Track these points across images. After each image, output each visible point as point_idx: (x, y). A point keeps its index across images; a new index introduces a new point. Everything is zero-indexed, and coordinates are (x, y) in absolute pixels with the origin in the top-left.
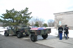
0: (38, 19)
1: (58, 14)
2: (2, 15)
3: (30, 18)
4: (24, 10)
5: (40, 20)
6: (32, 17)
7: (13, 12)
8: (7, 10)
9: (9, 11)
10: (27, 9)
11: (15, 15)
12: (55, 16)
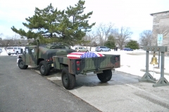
0: (113, 28)
2: (27, 19)
3: (90, 27)
4: (75, 7)
5: (120, 32)
6: (94, 24)
7: (50, 12)
8: (37, 9)
9: (40, 11)
10: (81, 3)
11: (54, 21)
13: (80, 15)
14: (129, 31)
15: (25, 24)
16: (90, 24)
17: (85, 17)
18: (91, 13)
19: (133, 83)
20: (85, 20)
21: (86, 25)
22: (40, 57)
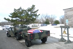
1: (69, 10)
4: (31, 8)
5: (51, 17)
6: (39, 15)
7: (20, 10)
8: (15, 9)
9: (16, 10)
10: (34, 6)
11: (22, 14)
12: (65, 12)
13: (33, 11)
14: (55, 16)
15: (10, 16)
16: (38, 15)
17: (35, 12)
18: (38, 10)
19: (56, 42)
20: (35, 13)
21: (36, 15)
22: (16, 32)
